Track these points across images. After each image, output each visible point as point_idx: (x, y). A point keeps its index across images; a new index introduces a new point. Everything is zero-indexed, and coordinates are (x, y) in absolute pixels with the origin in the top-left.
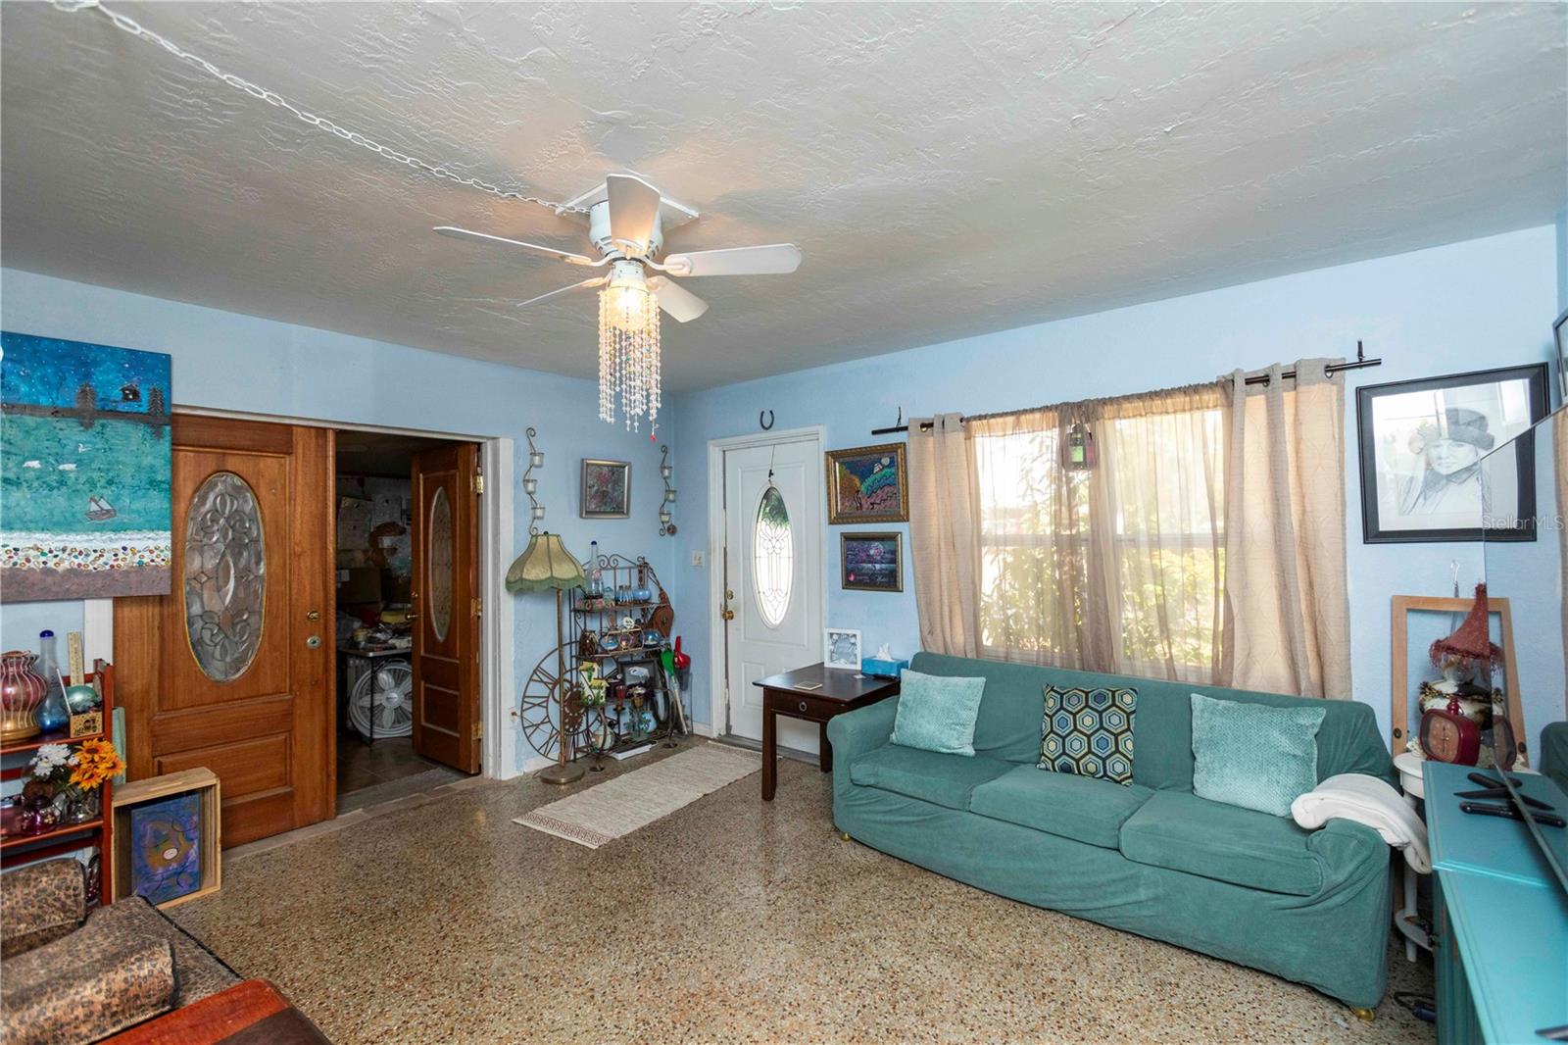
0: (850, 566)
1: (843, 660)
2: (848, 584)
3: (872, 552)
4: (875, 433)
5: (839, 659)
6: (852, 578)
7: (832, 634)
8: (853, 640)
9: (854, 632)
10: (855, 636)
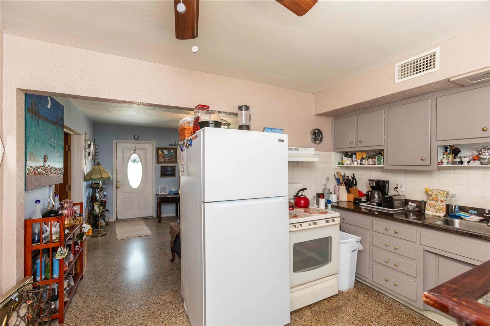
0: (162, 172)
1: (163, 192)
2: (162, 176)
3: (168, 169)
4: (170, 145)
5: (162, 192)
6: (163, 175)
7: (161, 187)
8: (166, 188)
9: (166, 186)
10: (166, 187)
